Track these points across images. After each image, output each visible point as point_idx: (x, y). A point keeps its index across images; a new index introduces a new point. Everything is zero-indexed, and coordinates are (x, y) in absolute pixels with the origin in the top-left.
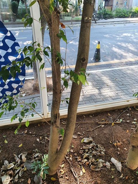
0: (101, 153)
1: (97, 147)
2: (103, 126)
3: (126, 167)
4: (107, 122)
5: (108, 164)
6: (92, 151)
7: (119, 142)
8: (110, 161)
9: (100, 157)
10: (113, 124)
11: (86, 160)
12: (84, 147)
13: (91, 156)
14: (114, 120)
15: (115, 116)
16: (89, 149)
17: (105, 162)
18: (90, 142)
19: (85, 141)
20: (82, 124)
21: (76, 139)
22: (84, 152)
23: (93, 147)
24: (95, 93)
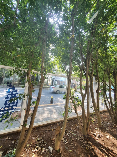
0: (44, 145)
1: (43, 142)
2: (48, 131)
3: (55, 150)
4: (50, 129)
5: (47, 150)
6: (41, 144)
7: (54, 138)
8: (48, 148)
9: (44, 147)
10: (53, 130)
11: (37, 149)
12: (37, 143)
13: (39, 147)
14: (53, 128)
15: (54, 126)
16: (39, 144)
17: (46, 149)
18: (41, 140)
19: (38, 140)
20: (38, 131)
21: (34, 139)
22: (37, 145)
23: (41, 142)
24: (48, 117)
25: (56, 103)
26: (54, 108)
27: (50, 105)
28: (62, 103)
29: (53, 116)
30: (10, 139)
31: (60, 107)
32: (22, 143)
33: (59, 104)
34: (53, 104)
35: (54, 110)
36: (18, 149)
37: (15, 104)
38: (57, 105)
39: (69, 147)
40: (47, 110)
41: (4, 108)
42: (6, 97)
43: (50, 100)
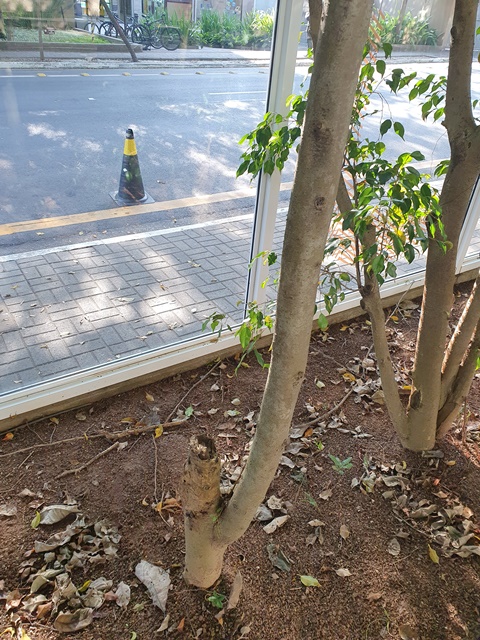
1: (91, 531)
2: (123, 445)
3: (185, 583)
4: (138, 429)
5: (123, 590)
6: (72, 551)
7: (173, 495)
8: (132, 577)
9: (100, 569)
11: (40, 598)
12: (39, 546)
13: (64, 577)
14: (164, 416)
15: (172, 399)
16: (57, 550)
18: (70, 518)
19: (46, 521)
20: (42, 453)
21: (11, 517)
22: (38, 566)
23: (74, 539)
24: (118, 319)
25: (171, 197)
26: (155, 244)
27: (122, 212)
28: (225, 197)
29: (157, 310)
31: (209, 231)
33: (200, 199)
34: (150, 207)
35: (159, 261)
38: (186, 215)
40: (98, 261)
43: (118, 168)
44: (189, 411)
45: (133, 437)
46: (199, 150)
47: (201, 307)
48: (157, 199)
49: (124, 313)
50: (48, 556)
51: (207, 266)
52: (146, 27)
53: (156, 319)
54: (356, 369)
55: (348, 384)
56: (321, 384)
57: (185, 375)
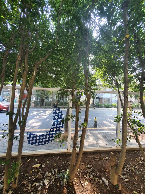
1: (95, 170)
2: (98, 160)
3: (111, 183)
4: (100, 158)
5: (100, 181)
6: (92, 172)
7: (107, 169)
8: (102, 179)
9: (97, 176)
10: (103, 159)
11: (88, 177)
12: (88, 170)
13: (91, 175)
14: (104, 157)
15: (105, 155)
16: (90, 171)
18: (91, 167)
19: (88, 167)
20: (87, 157)
21: (83, 165)
22: (88, 173)
23: (92, 170)
24: (94, 143)
25: (101, 127)
27: (94, 128)
28: (110, 128)
29: (100, 143)
30: (61, 160)
31: (108, 132)
32: (74, 165)
33: (105, 128)
34: (98, 128)
35: (100, 136)
36: (71, 171)
37: (61, 125)
38: (104, 130)
39: (131, 187)
40: (91, 134)
41: (53, 129)
42: (54, 118)
43: (94, 122)
44: (108, 158)
45: (99, 159)
46: (105, 121)
47: (107, 144)
48: (99, 127)
49: (95, 142)
50: (89, 172)
51: (108, 138)
52: (96, 105)
53: (100, 144)
54: (140, 159)
55: (138, 161)
56: (132, 160)
57: (106, 152)
